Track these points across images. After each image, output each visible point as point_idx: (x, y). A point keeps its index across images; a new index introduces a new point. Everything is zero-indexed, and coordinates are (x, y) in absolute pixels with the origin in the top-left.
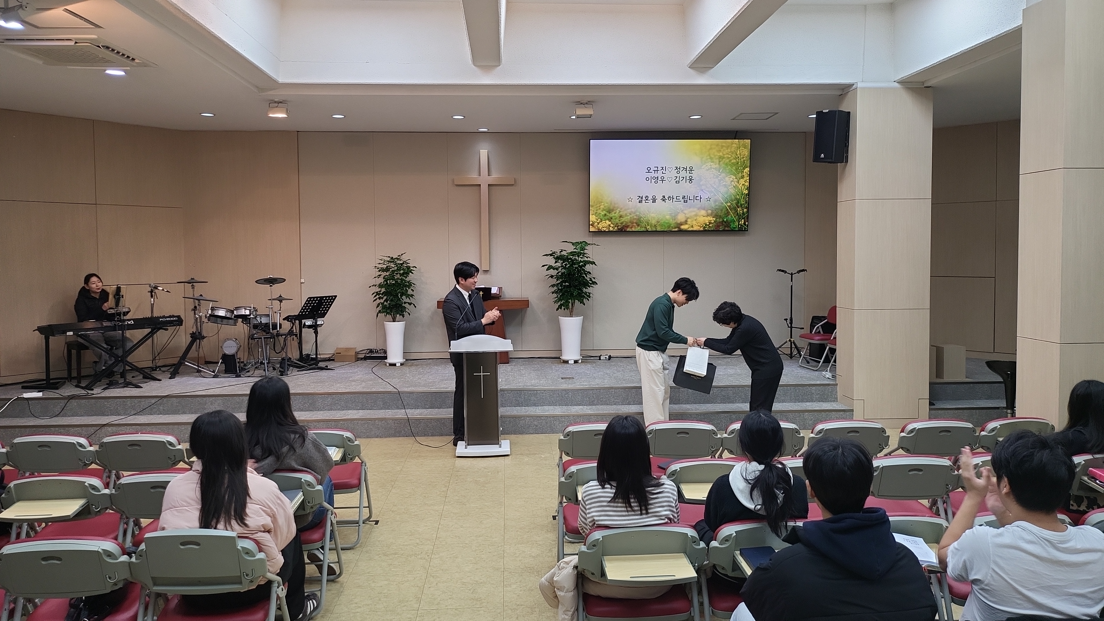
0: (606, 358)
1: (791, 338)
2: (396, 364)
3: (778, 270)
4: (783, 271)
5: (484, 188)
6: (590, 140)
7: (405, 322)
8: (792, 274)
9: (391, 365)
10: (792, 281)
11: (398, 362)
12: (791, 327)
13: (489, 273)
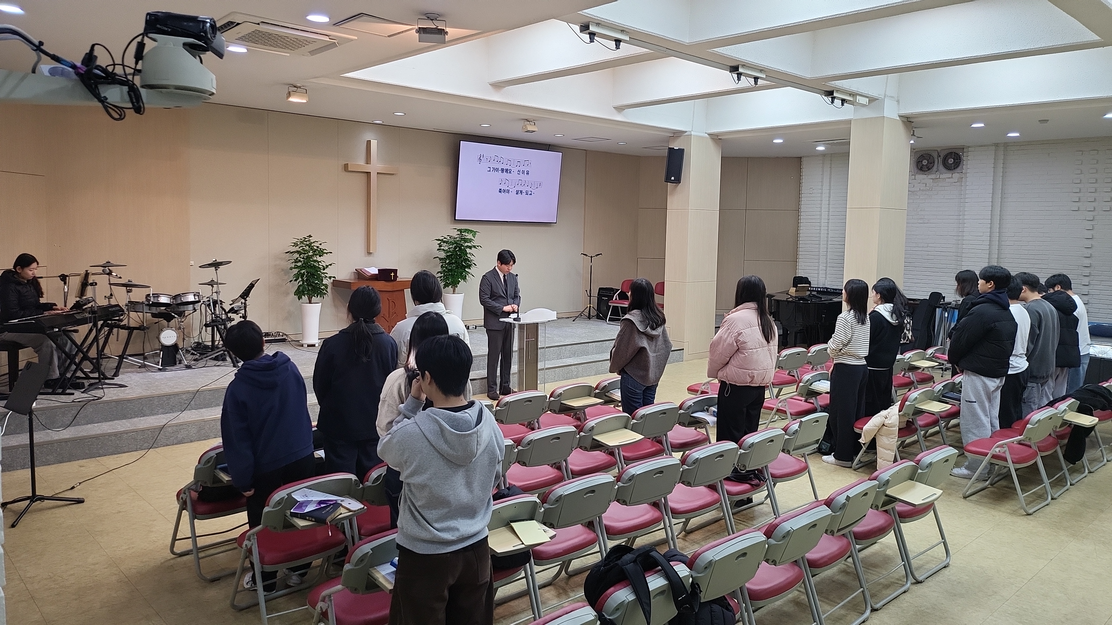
0: (473, 327)
1: (590, 304)
2: (315, 345)
3: (582, 254)
4: (585, 255)
5: (374, 176)
6: (460, 141)
7: (321, 304)
8: (591, 257)
9: (309, 346)
10: (591, 262)
11: (317, 343)
12: (590, 296)
13: (372, 255)
